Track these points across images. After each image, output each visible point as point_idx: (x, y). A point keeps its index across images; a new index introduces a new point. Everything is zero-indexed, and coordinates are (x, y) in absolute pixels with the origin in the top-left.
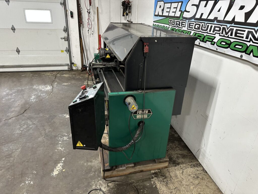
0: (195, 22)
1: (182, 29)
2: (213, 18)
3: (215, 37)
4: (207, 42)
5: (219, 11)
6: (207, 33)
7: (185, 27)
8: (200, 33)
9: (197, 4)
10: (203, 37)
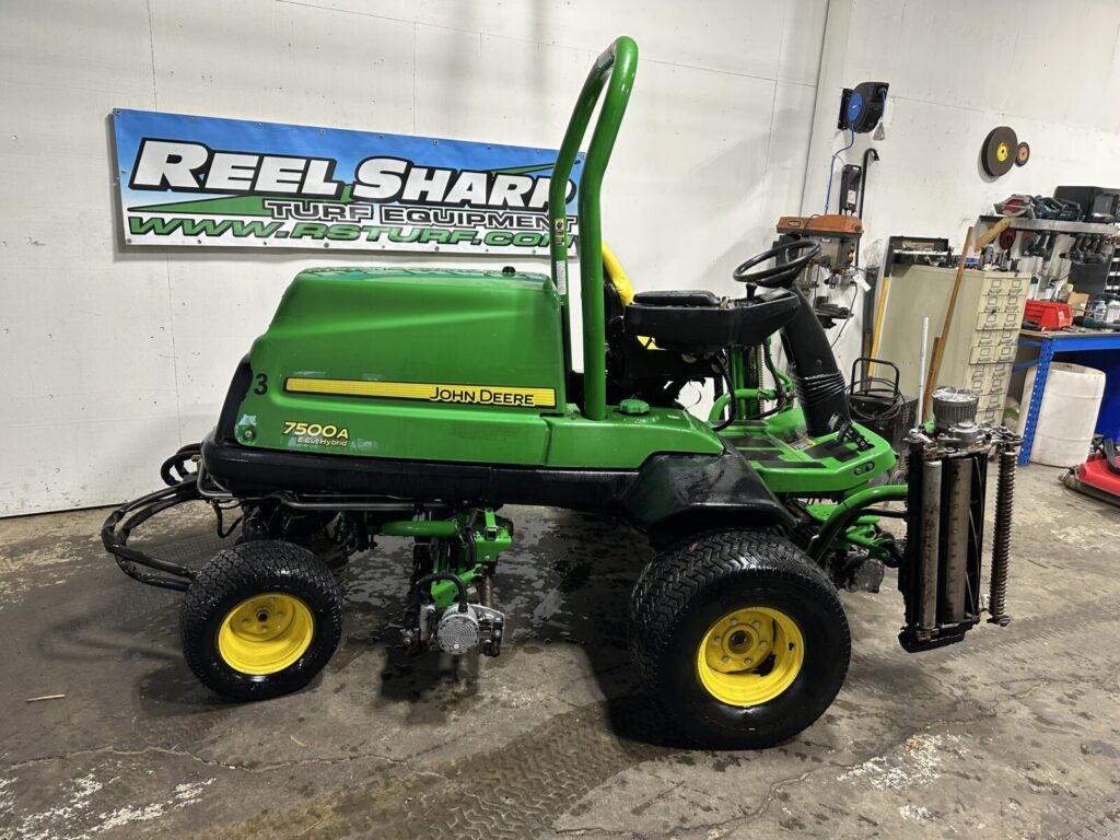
0: (407, 208)
1: (361, 225)
2: (458, 201)
3: (477, 232)
4: (460, 242)
5: (470, 189)
6: (455, 226)
7: (372, 218)
8: (434, 227)
9: (402, 172)
10: (447, 234)
